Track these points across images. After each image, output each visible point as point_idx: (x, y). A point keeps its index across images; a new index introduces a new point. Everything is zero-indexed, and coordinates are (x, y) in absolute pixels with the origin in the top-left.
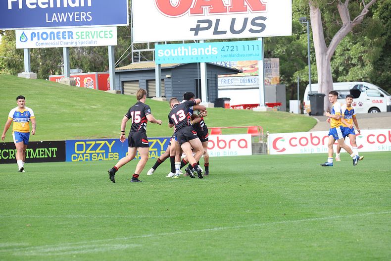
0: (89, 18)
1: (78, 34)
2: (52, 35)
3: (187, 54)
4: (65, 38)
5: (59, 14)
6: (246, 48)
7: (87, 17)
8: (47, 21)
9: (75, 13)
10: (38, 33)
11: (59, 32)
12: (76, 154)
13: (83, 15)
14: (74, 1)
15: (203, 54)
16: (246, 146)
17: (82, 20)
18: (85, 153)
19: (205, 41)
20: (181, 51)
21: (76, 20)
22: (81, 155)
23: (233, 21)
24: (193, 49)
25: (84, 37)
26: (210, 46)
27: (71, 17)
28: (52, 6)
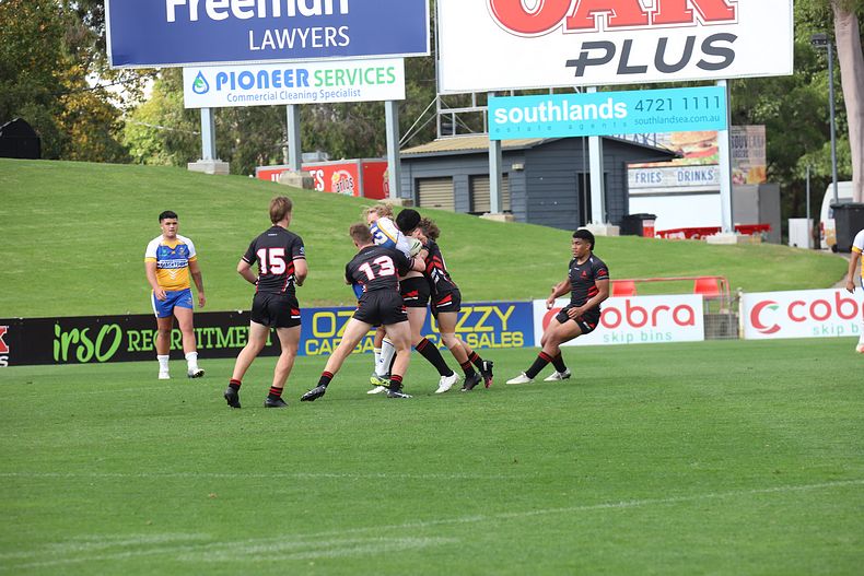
0: (344, 41)
1: (319, 75)
2: (263, 77)
3: (559, 118)
4: (291, 85)
5: (277, 31)
6: (691, 103)
7: (339, 39)
8: (252, 48)
9: (314, 30)
10: (233, 74)
11: (278, 72)
12: (316, 338)
13: (331, 33)
14: (310, 4)
15: (595, 116)
16: (691, 322)
17: (327, 45)
18: (335, 337)
19: (600, 88)
20: (546, 112)
21: (314, 45)
22: (326, 341)
23: (662, 43)
24: (573, 107)
25: (333, 81)
26: (610, 100)
27: (304, 38)
28: (262, 14)
